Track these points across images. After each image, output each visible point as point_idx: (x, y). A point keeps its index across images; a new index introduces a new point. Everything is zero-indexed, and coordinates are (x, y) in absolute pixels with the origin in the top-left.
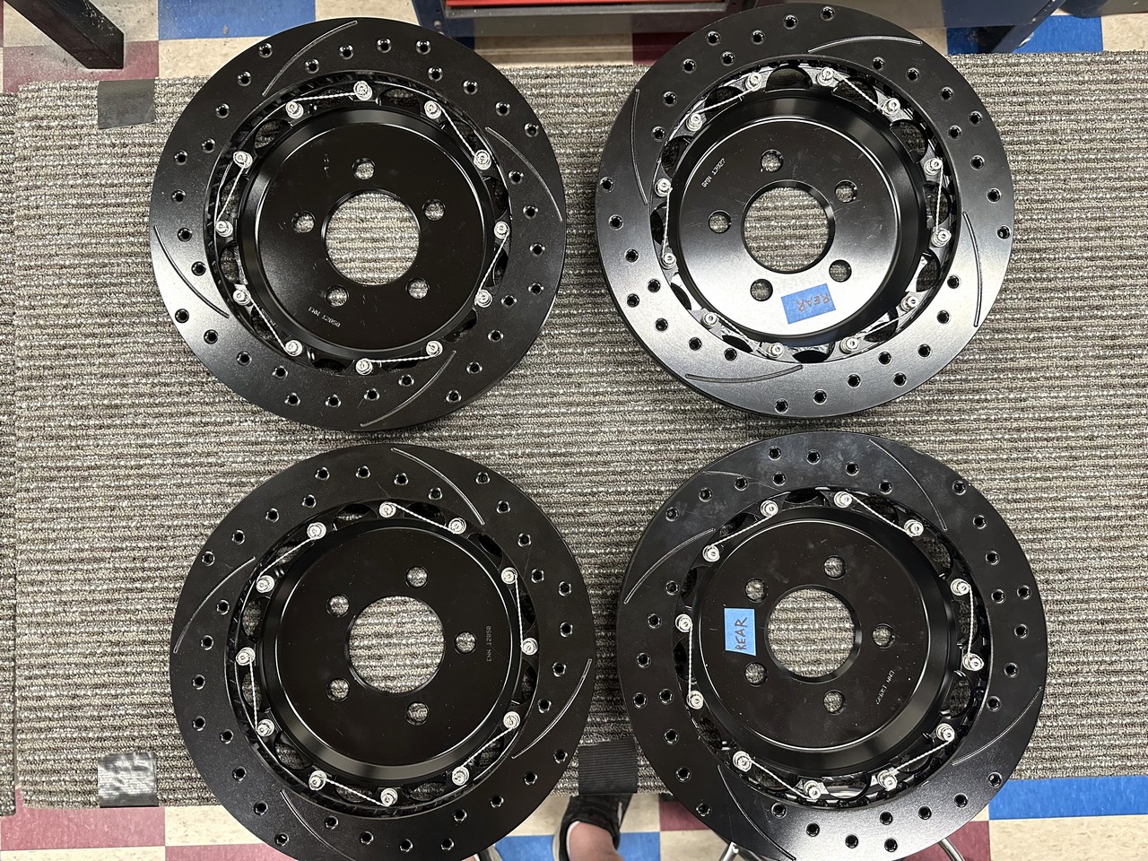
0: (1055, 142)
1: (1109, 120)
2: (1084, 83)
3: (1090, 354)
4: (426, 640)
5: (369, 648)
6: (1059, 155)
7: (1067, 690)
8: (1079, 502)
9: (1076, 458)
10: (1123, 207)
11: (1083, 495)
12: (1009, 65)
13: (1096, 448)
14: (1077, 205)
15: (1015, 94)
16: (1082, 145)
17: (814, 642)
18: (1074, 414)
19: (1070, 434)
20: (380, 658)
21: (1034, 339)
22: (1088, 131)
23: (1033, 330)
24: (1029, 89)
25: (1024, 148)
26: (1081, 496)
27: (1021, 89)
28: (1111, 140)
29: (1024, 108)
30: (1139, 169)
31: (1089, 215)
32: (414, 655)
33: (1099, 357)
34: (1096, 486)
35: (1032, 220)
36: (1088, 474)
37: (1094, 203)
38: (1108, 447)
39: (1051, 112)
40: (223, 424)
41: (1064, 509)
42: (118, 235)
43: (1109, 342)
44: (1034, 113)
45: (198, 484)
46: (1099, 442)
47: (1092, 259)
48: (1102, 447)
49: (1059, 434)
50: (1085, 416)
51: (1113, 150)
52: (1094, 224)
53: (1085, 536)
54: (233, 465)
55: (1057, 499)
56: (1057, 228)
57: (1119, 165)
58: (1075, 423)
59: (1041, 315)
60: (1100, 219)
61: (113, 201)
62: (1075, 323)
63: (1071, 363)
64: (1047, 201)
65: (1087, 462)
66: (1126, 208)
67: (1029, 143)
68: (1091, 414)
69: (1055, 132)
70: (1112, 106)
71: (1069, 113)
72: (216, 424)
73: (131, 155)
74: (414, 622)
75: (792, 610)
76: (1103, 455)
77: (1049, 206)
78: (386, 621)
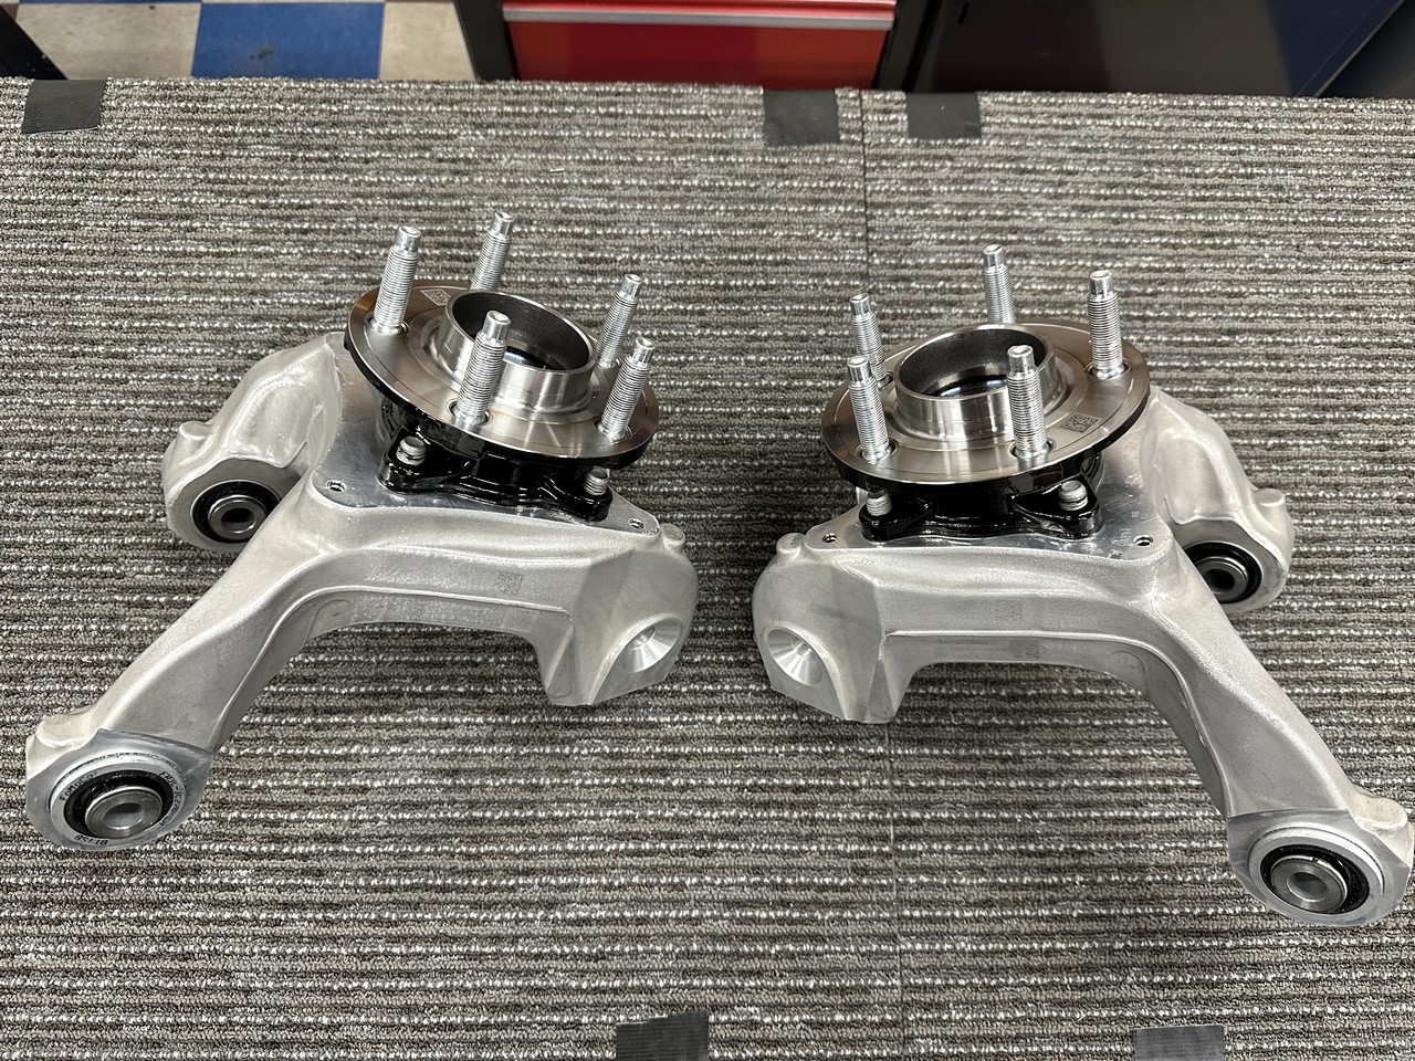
0: (1281, 200)
1: (1348, 176)
2: (1311, 132)
3: (1353, 469)
4: (391, 848)
5: (304, 857)
6: (1288, 216)
7: (1367, 956)
8: (1356, 672)
9: (1346, 610)
10: (1377, 282)
11: (1362, 662)
12: (1213, 108)
13: (1373, 596)
14: (1316, 277)
15: (1224, 141)
16: (1316, 205)
17: (982, 872)
18: (1338, 549)
19: (1335, 576)
20: (320, 873)
21: (1274, 446)
22: (1322, 188)
23: (1271, 434)
24: (1242, 135)
25: (1242, 205)
26: (1359, 664)
27: (1232, 136)
28: (1354, 201)
29: (1236, 158)
30: (1393, 237)
31: (1333, 290)
32: (371, 872)
33: (1364, 473)
34: (1378, 651)
35: (1259, 293)
36: (1366, 632)
37: (1338, 276)
38: (1390, 596)
39: (1273, 164)
40: (130, 519)
41: (1336, 681)
42: (26, 264)
43: (1376, 454)
44: (1251, 164)
45: (82, 602)
46: (1376, 588)
47: (1343, 345)
48: (1380, 596)
49: (1319, 576)
50: (1354, 552)
51: (1357, 213)
52: (1342, 302)
53: (1370, 721)
54: (138, 576)
55: (1324, 667)
56: (1292, 305)
57: (1367, 230)
58: (1340, 561)
59: (1282, 415)
60: (1348, 295)
61: (25, 222)
62: (1327, 426)
63: (1327, 479)
64: (1276, 271)
65: (1363, 616)
66: (1382, 284)
67: (1247, 199)
68: (1361, 549)
69: (1279, 188)
70: (1350, 160)
71: (1296, 166)
72: (121, 518)
73: (58, 166)
74: (376, 820)
75: (949, 821)
76: (1384, 606)
77: (1279, 277)
78: (333, 816)
